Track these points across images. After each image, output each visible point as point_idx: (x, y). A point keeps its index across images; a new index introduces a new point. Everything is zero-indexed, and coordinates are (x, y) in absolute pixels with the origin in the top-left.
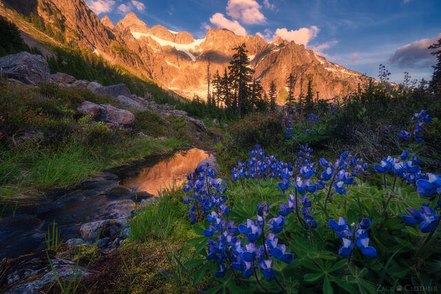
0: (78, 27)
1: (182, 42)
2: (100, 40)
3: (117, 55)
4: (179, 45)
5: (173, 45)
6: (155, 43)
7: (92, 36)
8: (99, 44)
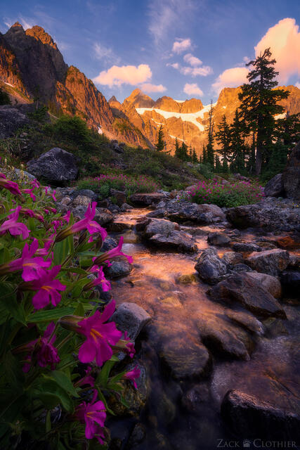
0: (86, 109)
1: (189, 111)
2: (104, 119)
3: (120, 133)
4: (186, 114)
5: (177, 115)
6: (159, 117)
7: (98, 116)
8: (104, 123)
